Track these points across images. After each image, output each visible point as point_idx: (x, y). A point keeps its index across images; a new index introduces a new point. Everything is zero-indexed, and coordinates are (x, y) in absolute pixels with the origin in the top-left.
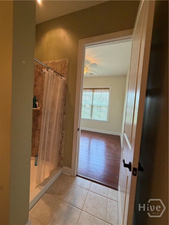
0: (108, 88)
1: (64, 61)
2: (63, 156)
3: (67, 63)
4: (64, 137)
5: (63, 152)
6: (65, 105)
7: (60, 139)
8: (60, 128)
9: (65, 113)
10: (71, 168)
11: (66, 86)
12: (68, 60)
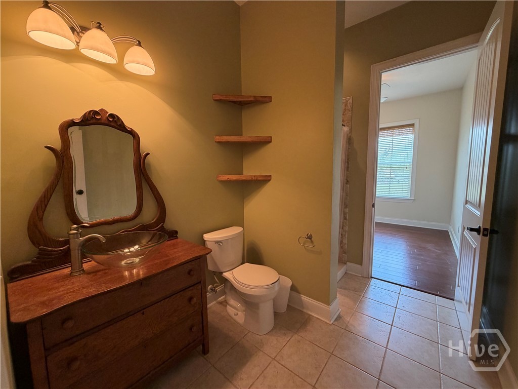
0: (412, 125)
1: (344, 101)
2: (346, 246)
3: (350, 103)
4: (347, 218)
5: (345, 241)
6: (348, 168)
7: (342, 221)
8: (342, 206)
9: (348, 181)
10: (362, 265)
11: (349, 140)
12: (351, 99)
